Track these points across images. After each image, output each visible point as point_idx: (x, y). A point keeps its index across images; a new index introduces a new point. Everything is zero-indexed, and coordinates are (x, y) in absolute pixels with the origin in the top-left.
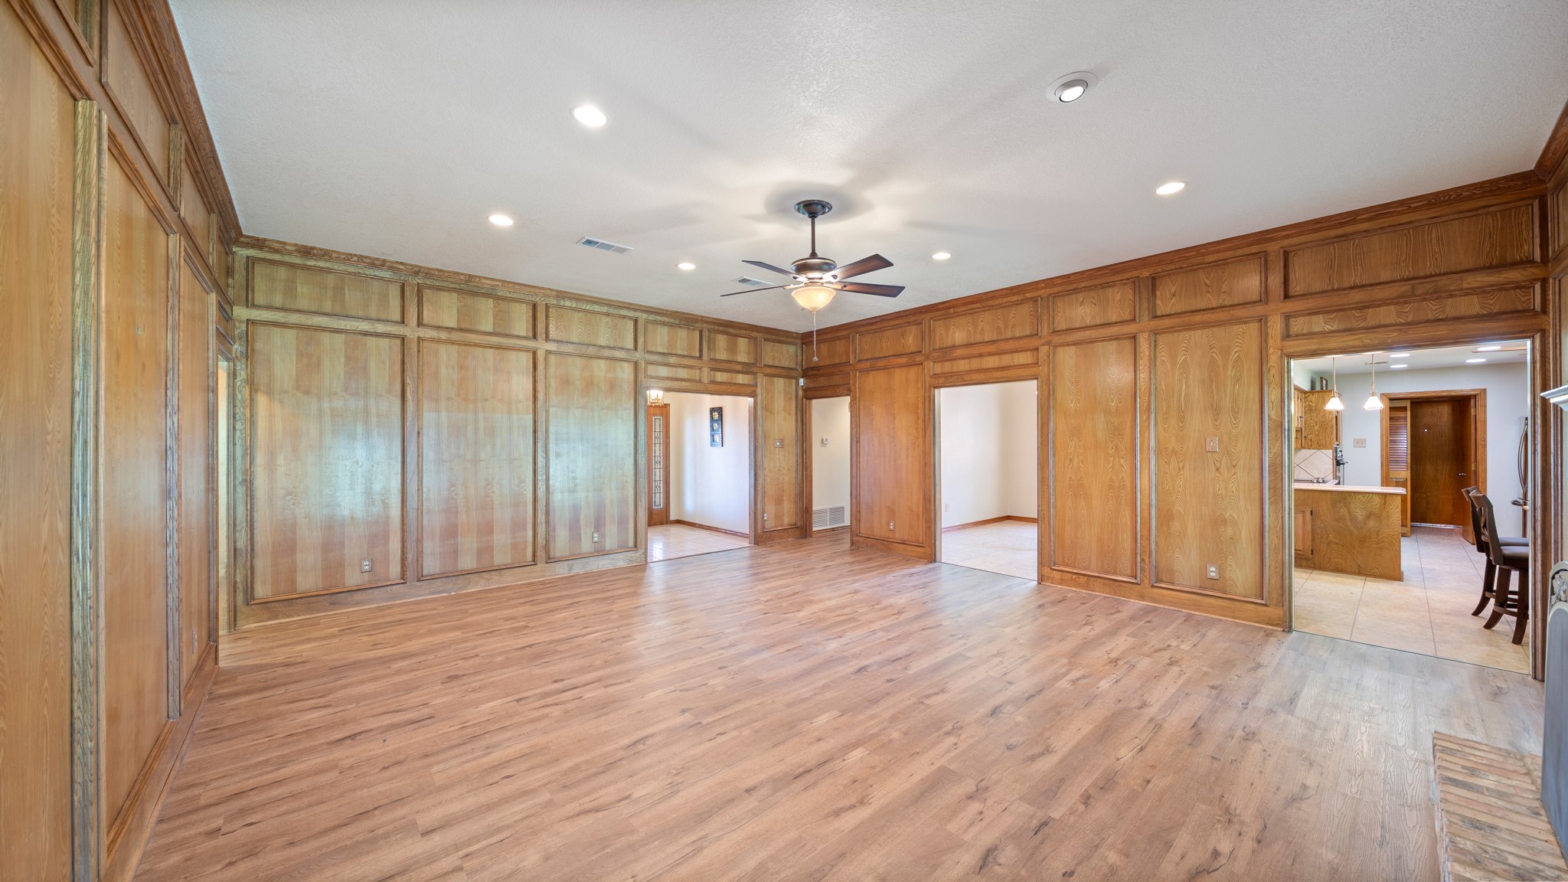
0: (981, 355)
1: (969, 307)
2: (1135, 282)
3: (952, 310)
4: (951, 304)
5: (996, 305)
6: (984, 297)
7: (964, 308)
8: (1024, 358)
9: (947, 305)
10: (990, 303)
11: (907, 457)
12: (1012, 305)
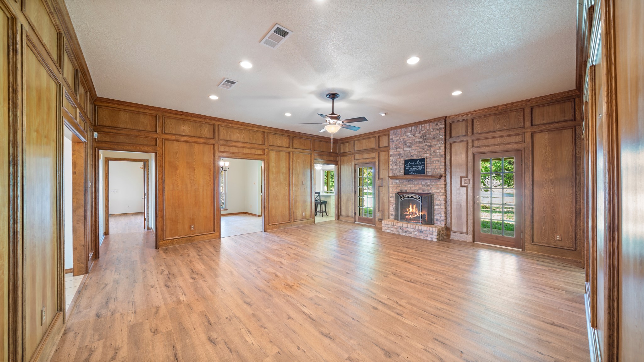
0: (244, 147)
1: (238, 126)
2: (289, 137)
3: (230, 125)
4: (231, 122)
5: (250, 129)
6: (246, 124)
7: (236, 126)
8: (260, 152)
9: (229, 121)
10: (247, 127)
11: (203, 190)
12: (256, 132)
